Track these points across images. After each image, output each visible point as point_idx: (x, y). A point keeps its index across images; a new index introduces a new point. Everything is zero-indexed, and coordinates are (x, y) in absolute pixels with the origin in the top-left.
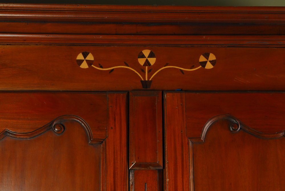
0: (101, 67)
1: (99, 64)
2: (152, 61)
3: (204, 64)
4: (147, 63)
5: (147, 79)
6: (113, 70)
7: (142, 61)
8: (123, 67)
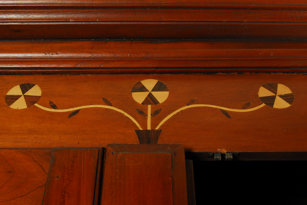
0: (54, 107)
1: (51, 103)
2: (162, 97)
3: (270, 101)
4: (151, 99)
5: (149, 128)
6: (77, 111)
7: (139, 97)
8: (99, 106)
